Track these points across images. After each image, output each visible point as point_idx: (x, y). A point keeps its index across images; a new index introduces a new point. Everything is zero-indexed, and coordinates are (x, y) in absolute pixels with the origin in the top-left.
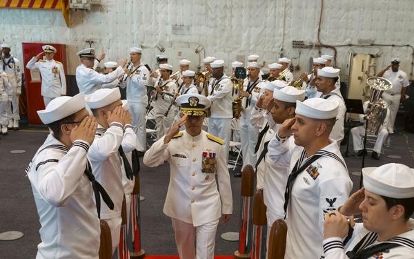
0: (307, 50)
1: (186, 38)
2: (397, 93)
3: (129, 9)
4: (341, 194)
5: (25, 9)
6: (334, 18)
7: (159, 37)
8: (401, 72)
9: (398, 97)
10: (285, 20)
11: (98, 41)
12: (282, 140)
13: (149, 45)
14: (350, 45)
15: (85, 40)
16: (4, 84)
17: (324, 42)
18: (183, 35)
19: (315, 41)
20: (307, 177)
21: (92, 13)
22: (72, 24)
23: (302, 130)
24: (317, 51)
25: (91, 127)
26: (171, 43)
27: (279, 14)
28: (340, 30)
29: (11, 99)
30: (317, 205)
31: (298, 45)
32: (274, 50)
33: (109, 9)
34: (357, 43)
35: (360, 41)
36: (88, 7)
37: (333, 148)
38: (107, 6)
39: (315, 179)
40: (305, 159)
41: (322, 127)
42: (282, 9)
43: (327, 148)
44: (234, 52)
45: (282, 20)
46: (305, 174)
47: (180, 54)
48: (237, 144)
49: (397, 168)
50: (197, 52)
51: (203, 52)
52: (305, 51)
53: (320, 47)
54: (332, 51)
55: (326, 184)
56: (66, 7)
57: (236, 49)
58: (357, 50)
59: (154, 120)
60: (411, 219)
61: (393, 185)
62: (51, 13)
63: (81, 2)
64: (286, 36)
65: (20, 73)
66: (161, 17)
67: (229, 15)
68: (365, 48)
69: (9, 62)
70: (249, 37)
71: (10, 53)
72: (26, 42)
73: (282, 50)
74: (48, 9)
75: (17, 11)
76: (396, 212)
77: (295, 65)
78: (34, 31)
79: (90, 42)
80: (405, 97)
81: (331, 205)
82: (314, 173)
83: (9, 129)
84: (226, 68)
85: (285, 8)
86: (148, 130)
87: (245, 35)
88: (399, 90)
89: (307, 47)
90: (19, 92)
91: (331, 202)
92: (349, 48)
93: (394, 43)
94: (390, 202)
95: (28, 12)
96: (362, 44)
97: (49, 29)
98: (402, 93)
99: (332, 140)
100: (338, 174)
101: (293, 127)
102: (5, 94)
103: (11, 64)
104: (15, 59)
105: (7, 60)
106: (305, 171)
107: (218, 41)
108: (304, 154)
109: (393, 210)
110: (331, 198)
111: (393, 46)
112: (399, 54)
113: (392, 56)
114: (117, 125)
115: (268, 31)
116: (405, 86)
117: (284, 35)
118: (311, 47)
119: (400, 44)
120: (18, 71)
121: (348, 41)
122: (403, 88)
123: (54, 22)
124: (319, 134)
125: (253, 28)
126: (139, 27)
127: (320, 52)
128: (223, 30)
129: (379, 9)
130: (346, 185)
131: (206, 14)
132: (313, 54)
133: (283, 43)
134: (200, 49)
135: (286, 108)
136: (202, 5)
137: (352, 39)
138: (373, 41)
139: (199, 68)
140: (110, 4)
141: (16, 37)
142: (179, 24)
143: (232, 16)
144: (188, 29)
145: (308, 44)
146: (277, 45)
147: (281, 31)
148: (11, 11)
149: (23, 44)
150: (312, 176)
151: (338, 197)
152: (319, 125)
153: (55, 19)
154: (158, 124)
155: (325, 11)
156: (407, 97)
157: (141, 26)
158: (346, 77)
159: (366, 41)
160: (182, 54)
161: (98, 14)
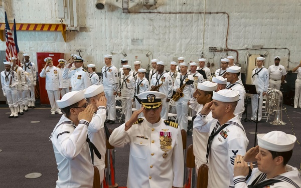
0: (219, 53)
1: (140, 47)
2: (279, 80)
3: (104, 30)
4: (241, 148)
5: (38, 31)
6: (236, 32)
7: (123, 47)
8: (280, 66)
9: (280, 82)
10: (204, 34)
11: (84, 50)
12: (203, 116)
13: (117, 52)
14: (247, 49)
15: (76, 50)
16: (26, 79)
17: (230, 48)
18: (138, 45)
19: (224, 47)
20: (220, 138)
21: (80, 33)
22: (67, 40)
23: (217, 109)
24: (225, 53)
25: (90, 112)
26: (131, 51)
27: (200, 30)
28: (241, 40)
29: (30, 89)
30: (226, 154)
31: (213, 50)
32: (197, 53)
33: (91, 30)
34: (251, 48)
35: (253, 47)
36: (78, 29)
37: (236, 119)
38: (90, 28)
39: (225, 138)
40: (219, 127)
41: (229, 107)
42: (202, 27)
43: (232, 120)
44: (171, 55)
45: (202, 34)
46: (219, 136)
47: (136, 57)
48: (174, 115)
49: (278, 133)
50: (147, 56)
51: (151, 56)
52: (217, 54)
53: (227, 50)
54: (235, 53)
55: (232, 141)
56: (64, 29)
57: (173, 53)
58: (251, 52)
59: (120, 100)
60: (287, 165)
61: (276, 144)
62: (54, 33)
63: (73, 26)
64: (205, 45)
65: (35, 72)
66: (124, 34)
67: (168, 32)
68: (257, 51)
69: (29, 65)
70: (181, 45)
71: (29, 59)
72: (38, 52)
73: (202, 53)
74: (53, 31)
75: (33, 33)
76: (278, 160)
77: (211, 63)
78: (43, 45)
79: (79, 51)
80: (284, 82)
81: (235, 155)
82: (225, 135)
83: (29, 107)
84: (166, 65)
85: (204, 26)
86: (117, 107)
87: (178, 44)
88: (280, 77)
89: (219, 51)
90: (35, 84)
91: (235, 153)
92: (246, 51)
93: (276, 47)
94: (275, 154)
95: (40, 33)
96: (255, 48)
97: (53, 43)
98: (282, 79)
99: (235, 114)
100: (239, 135)
101: (211, 107)
102: (26, 86)
103: (29, 66)
104: (32, 63)
105: (27, 64)
106: (219, 134)
107: (161, 48)
108: (218, 124)
109: (276, 159)
110: (235, 150)
111: (276, 49)
112: (279, 54)
113: (275, 56)
114: (103, 108)
115: (193, 41)
116: (284, 75)
117: (204, 43)
118: (221, 51)
119: (280, 47)
120: (34, 70)
121: (245, 46)
122: (282, 76)
123: (56, 39)
124: (227, 112)
125: (184, 40)
126: (110, 41)
127: (227, 54)
128: (164, 42)
129: (266, 25)
130: (245, 142)
131: (153, 32)
132: (223, 55)
133: (203, 48)
134: (149, 54)
135: (206, 95)
136: (150, 26)
137: (248, 45)
138: (262, 46)
139: (149, 66)
140: (91, 27)
141: (33, 49)
142: (135, 38)
143: (170, 32)
144: (142, 41)
145: (219, 49)
146: (199, 50)
147: (201, 41)
148: (30, 33)
149: (37, 53)
150: (223, 137)
151: (239, 150)
152: (227, 106)
153: (57, 37)
154: (124, 103)
155: (230, 27)
156: (286, 82)
157: (112, 40)
158: (245, 70)
159: (258, 46)
160: (138, 57)
161: (84, 33)
